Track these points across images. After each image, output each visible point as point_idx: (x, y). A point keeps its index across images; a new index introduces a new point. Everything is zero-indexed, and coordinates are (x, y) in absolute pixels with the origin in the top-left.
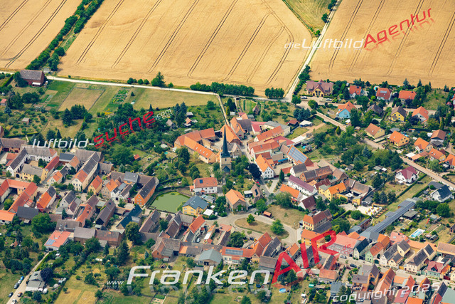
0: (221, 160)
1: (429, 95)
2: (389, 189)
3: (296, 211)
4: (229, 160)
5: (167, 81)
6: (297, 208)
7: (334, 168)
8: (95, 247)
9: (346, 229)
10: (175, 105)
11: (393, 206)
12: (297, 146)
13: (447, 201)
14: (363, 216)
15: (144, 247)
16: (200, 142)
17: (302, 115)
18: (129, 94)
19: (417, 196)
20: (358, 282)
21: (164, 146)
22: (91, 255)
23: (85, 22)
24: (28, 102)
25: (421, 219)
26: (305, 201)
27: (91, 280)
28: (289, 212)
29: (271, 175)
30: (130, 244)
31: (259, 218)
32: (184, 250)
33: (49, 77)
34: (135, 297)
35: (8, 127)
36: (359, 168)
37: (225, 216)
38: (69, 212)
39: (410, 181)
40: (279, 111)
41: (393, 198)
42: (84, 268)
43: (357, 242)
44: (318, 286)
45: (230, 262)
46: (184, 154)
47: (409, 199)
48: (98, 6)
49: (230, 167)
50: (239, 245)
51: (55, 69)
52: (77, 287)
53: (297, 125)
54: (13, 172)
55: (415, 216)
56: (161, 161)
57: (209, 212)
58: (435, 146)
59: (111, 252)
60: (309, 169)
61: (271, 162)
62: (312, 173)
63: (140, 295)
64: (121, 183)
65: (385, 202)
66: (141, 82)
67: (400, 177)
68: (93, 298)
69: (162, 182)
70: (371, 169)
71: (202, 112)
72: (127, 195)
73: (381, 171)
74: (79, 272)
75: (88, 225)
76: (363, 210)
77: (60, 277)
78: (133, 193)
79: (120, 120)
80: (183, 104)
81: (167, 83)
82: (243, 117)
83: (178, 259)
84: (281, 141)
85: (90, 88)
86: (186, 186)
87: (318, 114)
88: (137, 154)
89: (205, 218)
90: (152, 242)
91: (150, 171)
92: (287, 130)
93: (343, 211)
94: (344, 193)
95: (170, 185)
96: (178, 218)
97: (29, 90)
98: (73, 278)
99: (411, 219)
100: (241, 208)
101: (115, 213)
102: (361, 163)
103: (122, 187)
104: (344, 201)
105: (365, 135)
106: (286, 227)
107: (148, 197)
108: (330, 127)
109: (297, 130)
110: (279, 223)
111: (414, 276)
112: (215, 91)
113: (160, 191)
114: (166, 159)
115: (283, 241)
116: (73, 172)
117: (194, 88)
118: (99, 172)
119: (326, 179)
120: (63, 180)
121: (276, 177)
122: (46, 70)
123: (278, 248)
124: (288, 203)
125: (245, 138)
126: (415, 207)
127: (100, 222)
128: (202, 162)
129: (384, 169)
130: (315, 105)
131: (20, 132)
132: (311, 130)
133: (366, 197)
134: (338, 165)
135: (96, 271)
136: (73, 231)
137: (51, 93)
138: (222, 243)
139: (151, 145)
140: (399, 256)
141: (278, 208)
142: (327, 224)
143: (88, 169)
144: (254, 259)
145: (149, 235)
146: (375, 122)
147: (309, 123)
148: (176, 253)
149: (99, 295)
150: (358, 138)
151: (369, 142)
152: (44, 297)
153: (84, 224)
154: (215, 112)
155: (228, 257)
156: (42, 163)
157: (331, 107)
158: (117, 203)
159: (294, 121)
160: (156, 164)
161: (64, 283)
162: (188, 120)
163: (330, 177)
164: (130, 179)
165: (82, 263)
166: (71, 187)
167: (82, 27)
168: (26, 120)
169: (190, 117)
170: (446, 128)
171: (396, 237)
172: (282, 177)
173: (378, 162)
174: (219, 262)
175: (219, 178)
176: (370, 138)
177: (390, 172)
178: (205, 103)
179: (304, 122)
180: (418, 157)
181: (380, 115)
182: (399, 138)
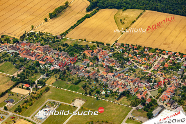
1: (141, 48)
2: (125, 65)
3: (103, 68)
4: (93, 56)
5: (87, 40)
7: (114, 60)
8: (59, 70)
9: (112, 72)
10: (86, 45)
11: (124, 69)
12: (109, 55)
13: (136, 69)
14: (117, 70)
15: (69, 72)
16: (89, 53)
17: (112, 49)
18: (78, 42)
19: (130, 67)
20: (110, 82)
21: (81, 53)
22: (58, 72)
23: (75, 27)
24: (57, 42)
25: (129, 72)
26: (106, 66)
27: (56, 77)
29: (101, 60)
30: (67, 71)
31: (95, 68)
32: (77, 73)
33: (63, 37)
34: (64, 81)
35: (51, 46)
36: (120, 61)
37: (88, 67)
38: (56, 63)
39: (130, 64)
40: (108, 48)
41: (125, 67)
42: (56, 74)
43: (113, 75)
44: (102, 83)
45: (86, 76)
46: (84, 55)
47: (128, 68)
48: (78, 25)
49: (93, 58)
50: (89, 73)
51: (65, 36)
52: (53, 78)
53: (111, 51)
54: (48, 55)
56: (79, 55)
57: (85, 66)
58: (138, 58)
59: (62, 72)
60: (109, 60)
61: (102, 58)
66: (82, 40)
67: (128, 63)
68: (55, 80)
70: (122, 61)
71: (92, 47)
73: (124, 62)
74: (54, 75)
76: (117, 69)
77: (50, 75)
79: (74, 47)
80: (88, 45)
81: (87, 41)
82: (100, 48)
83: (76, 75)
84: (106, 54)
85: (71, 40)
86: (83, 61)
87: (116, 49)
88: (75, 54)
89: (84, 67)
90: (71, 71)
92: (108, 52)
93: (113, 69)
94: (115, 65)
95: (79, 60)
96: (78, 67)
97: (58, 39)
99: (127, 71)
100: (92, 66)
104: (114, 67)
106: (100, 70)
107: (75, 62)
108: (117, 52)
110: (98, 69)
112: (96, 43)
113: (77, 61)
114: (81, 55)
115: (98, 73)
116: (60, 56)
117: (92, 42)
118: (66, 57)
120: (58, 57)
122: (63, 36)
124: (102, 66)
125: (99, 53)
128: (88, 56)
131: (53, 47)
132: (113, 53)
133: (119, 66)
134: (116, 60)
135: (58, 75)
137: (62, 40)
138: (85, 72)
139: (79, 52)
140: (121, 78)
141: (100, 67)
143: (63, 55)
144: (91, 76)
145: (71, 69)
146: (127, 52)
147: (113, 51)
148: (75, 73)
149: (56, 80)
150: (122, 55)
151: (124, 56)
152: (45, 79)
154: (94, 47)
156: (55, 54)
157: (119, 48)
161: (50, 77)
162: (88, 48)
163: (113, 62)
164: (71, 58)
166: (59, 59)
167: (74, 28)
168: (55, 45)
170: (141, 55)
171: (121, 74)
172: (103, 61)
173: (124, 60)
174: (83, 76)
175: (90, 60)
176: (125, 55)
177: (126, 62)
178: (93, 45)
180: (133, 60)
181: (129, 51)
182: (131, 56)
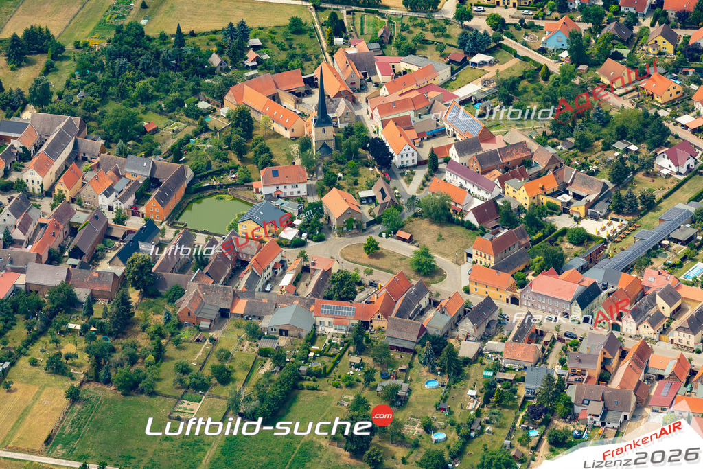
0: (313, 132)
2: (642, 185)
3: (460, 230)
4: (330, 132)
6: (462, 224)
7: (534, 147)
8: (66, 302)
9: (556, 264)
10: (226, 25)
11: (650, 219)
12: (464, 103)
14: (590, 238)
15: (162, 302)
16: (275, 98)
17: (474, 43)
18: (136, 5)
19: (697, 199)
20: (579, 367)
21: (203, 105)
22: (60, 318)
26: (476, 211)
27: (57, 367)
28: (446, 231)
29: (411, 160)
30: (134, 295)
31: (388, 244)
32: (240, 307)
34: (144, 399)
36: (584, 145)
37: (321, 239)
38: (17, 234)
39: (683, 170)
40: (429, 36)
41: (650, 204)
42: (44, 343)
43: (577, 289)
44: (500, 376)
45: (330, 330)
46: (243, 120)
47: (682, 204)
49: (332, 145)
50: (348, 297)
52: (30, 380)
53: (464, 63)
55: (691, 238)
56: (197, 134)
57: (289, 234)
59: (98, 311)
60: (487, 147)
61: (412, 134)
62: (492, 156)
63: (154, 394)
64: (119, 175)
65: (633, 211)
67: (664, 163)
68: (62, 402)
69: (199, 175)
70: (607, 147)
71: (279, 39)
72: (131, 200)
73: (627, 150)
74: (35, 351)
75: (54, 258)
76: (591, 227)
78: (142, 197)
79: (118, 55)
80: (242, 24)
82: (360, 47)
83: (229, 324)
84: (432, 95)
86: (246, 182)
87: (507, 41)
88: (151, 120)
89: (283, 244)
90: (178, 292)
91: (177, 154)
92: (445, 72)
93: (553, 229)
94: (555, 194)
95: (214, 182)
98: (23, 362)
99: (684, 243)
100: (352, 225)
101: (107, 235)
102: (589, 135)
103: (122, 185)
104: (554, 210)
105: (597, 81)
106: (440, 261)
107: (172, 204)
108: (529, 67)
109: (465, 73)
110: (425, 253)
111: (687, 355)
113: (195, 192)
114: (207, 129)
115: (435, 287)
116: (25, 156)
118: (77, 157)
119: (519, 167)
120: (7, 173)
121: (421, 163)
123: (424, 302)
124: (444, 215)
125: (363, 88)
126: (693, 221)
127: (76, 253)
128: (277, 135)
129: (633, 148)
130: (499, 24)
132: (491, 72)
133: (596, 201)
134: (543, 141)
135: (68, 347)
136: (23, 271)
138: (315, 293)
139: (179, 103)
140: (659, 316)
141: (424, 224)
142: (521, 255)
143: (54, 151)
144: (376, 324)
145: (172, 278)
146: (617, 57)
147: (487, 58)
148: (224, 314)
149: (74, 396)
150: (583, 87)
153: (45, 257)
154: (304, 39)
155: (326, 320)
157: (532, 27)
158: (111, 216)
159: (458, 55)
160: (188, 139)
161: (5, 372)
162: (251, 55)
163: (527, 163)
164: (137, 169)
165: (42, 333)
166: (21, 186)
169: (256, 48)
171: (654, 278)
172: (433, 164)
173: (622, 134)
174: (308, 329)
175: (310, 166)
177: (645, 153)
178: (285, 21)
179: (479, 58)
180: (700, 123)
181: (627, 43)
182: (663, 88)
